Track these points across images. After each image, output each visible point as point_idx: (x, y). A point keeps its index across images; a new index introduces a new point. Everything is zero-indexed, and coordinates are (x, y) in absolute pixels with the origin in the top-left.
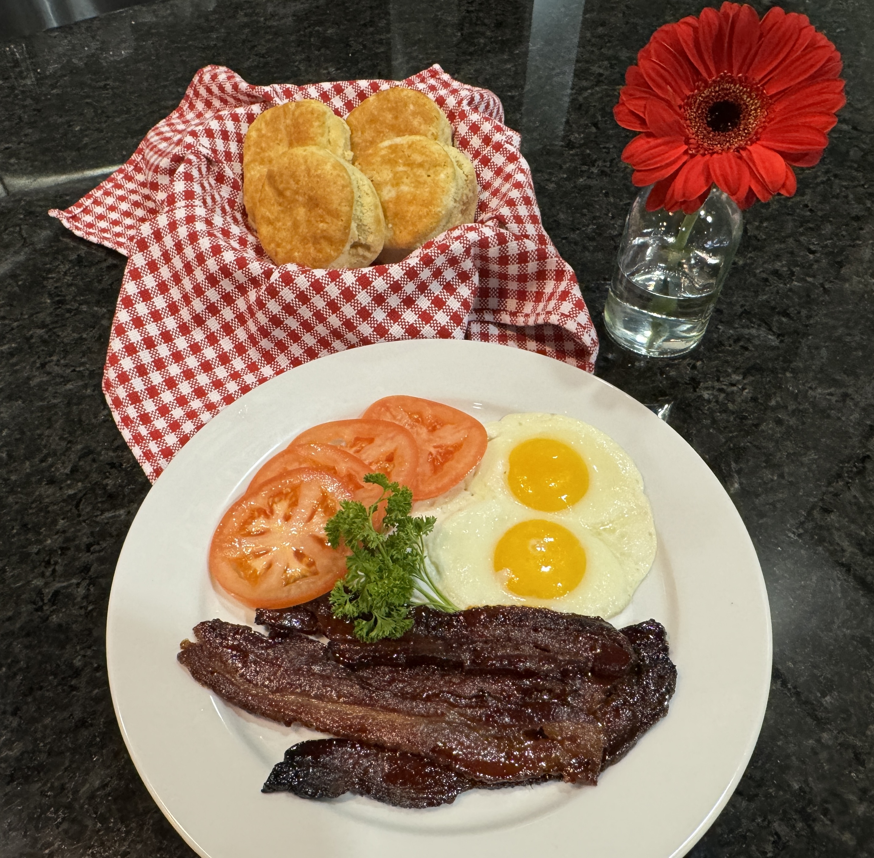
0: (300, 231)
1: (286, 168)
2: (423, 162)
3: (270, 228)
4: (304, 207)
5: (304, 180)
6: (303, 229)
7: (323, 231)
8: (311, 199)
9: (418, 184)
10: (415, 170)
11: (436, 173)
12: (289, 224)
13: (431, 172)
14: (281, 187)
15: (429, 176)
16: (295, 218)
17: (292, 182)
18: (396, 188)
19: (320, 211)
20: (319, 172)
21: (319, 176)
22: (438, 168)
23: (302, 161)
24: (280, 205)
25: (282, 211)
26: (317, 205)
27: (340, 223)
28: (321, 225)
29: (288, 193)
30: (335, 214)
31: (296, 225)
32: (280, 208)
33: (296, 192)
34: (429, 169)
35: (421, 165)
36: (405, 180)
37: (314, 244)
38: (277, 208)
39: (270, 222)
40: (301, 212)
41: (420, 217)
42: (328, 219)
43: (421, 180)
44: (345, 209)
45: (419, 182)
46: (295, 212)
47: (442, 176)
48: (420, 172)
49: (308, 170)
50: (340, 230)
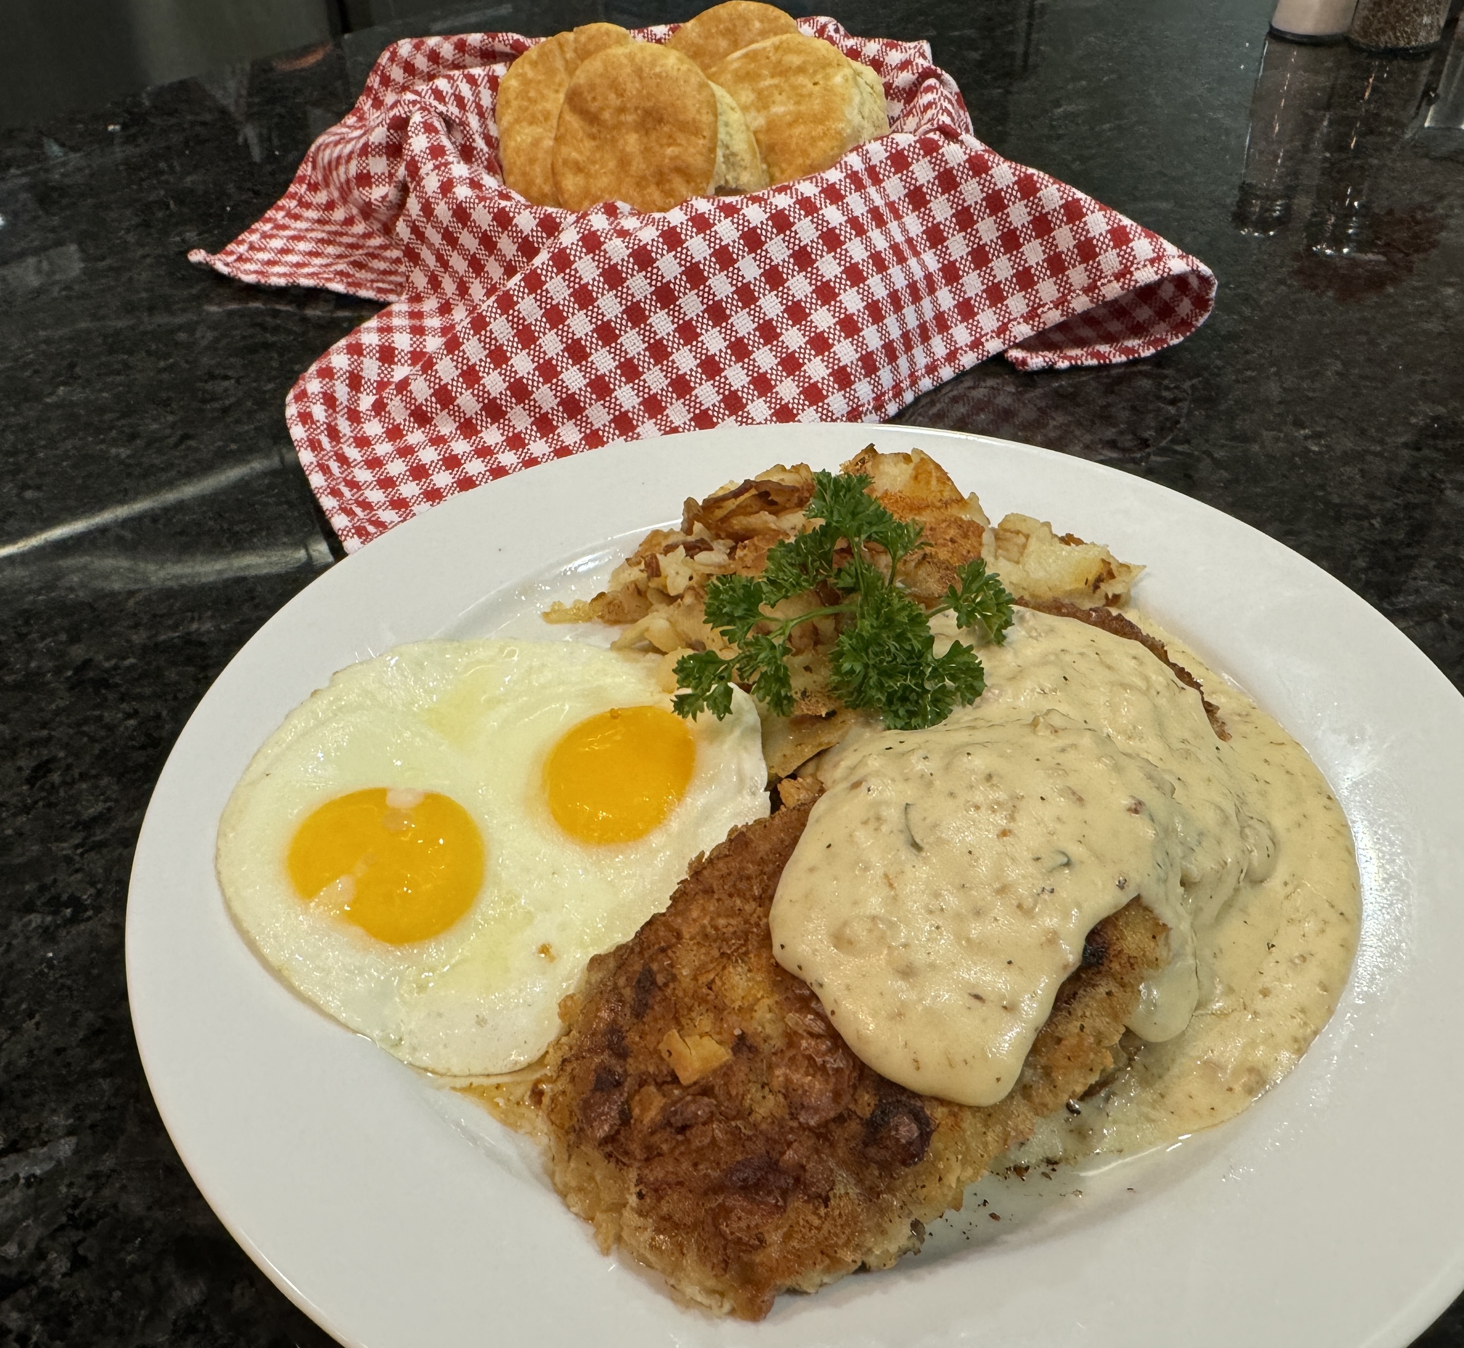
0: (633, 168)
1: (601, 75)
2: (804, 62)
3: (580, 180)
4: (637, 132)
5: (632, 87)
6: (638, 165)
7: (672, 159)
8: (647, 113)
9: (800, 97)
10: (792, 79)
11: (827, 78)
12: (612, 164)
13: (819, 77)
14: (593, 107)
15: (815, 84)
16: (622, 151)
17: (612, 96)
18: (764, 113)
19: (666, 129)
20: (658, 70)
21: (659, 76)
22: (829, 70)
23: (625, 61)
24: (593, 137)
25: (598, 148)
26: (660, 121)
27: (701, 142)
28: (670, 151)
29: (606, 115)
30: (691, 129)
31: (624, 162)
32: (593, 143)
33: (622, 110)
34: (815, 72)
35: (801, 70)
36: (778, 98)
37: (658, 184)
38: (589, 144)
39: (579, 169)
40: (632, 142)
41: (814, 140)
42: (681, 138)
43: (805, 91)
44: (706, 118)
45: (801, 95)
46: (621, 142)
47: (838, 79)
48: (801, 80)
49: (639, 72)
50: (701, 154)
